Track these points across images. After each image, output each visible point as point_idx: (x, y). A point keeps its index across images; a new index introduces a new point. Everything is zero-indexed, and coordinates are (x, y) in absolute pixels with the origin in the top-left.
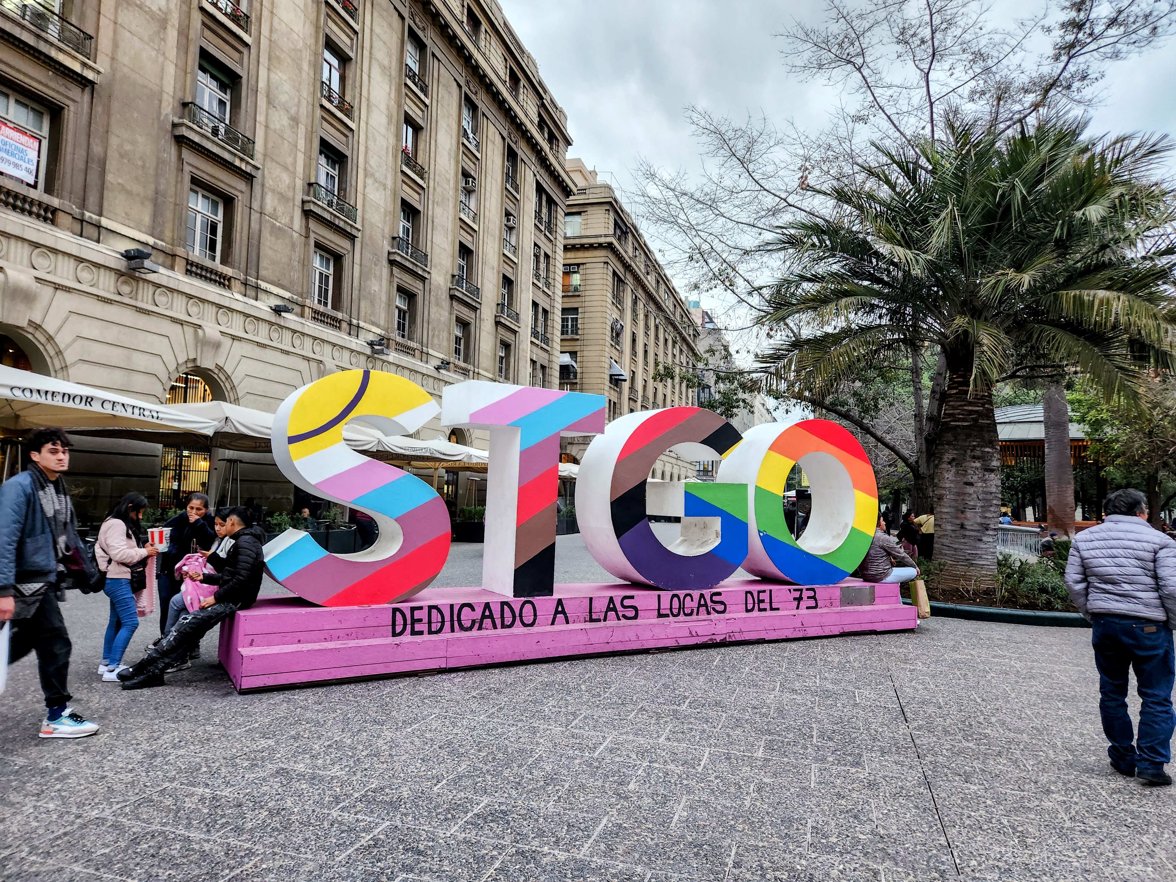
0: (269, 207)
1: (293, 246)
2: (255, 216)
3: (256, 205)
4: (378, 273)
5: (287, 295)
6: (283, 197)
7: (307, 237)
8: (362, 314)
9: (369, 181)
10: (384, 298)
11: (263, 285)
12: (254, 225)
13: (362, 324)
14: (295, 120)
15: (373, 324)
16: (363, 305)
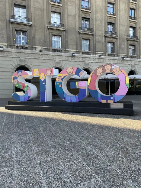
0: (97, 39)
1: (103, 44)
2: (94, 41)
3: (94, 39)
4: (124, 43)
5: (102, 53)
6: (100, 36)
7: (106, 41)
8: (120, 52)
9: (121, 26)
10: (126, 48)
11: (97, 52)
12: (94, 43)
13: (120, 54)
14: (102, 21)
15: (123, 54)
16: (120, 50)
